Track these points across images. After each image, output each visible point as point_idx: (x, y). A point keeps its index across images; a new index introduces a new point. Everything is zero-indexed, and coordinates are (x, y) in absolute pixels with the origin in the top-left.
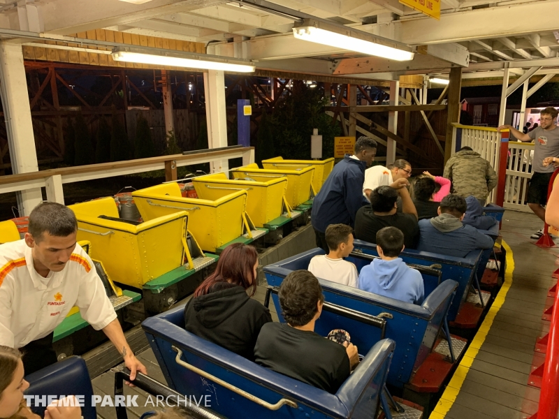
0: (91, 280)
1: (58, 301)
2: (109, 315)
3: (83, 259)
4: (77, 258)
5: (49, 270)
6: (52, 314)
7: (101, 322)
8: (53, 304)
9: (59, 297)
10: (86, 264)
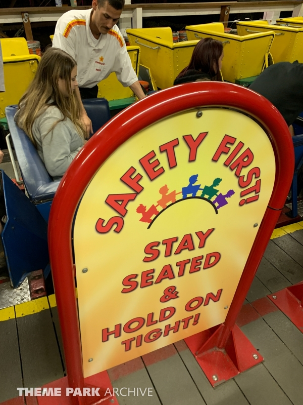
0: (123, 53)
1: (101, 62)
2: (133, 79)
3: (119, 36)
4: (116, 34)
5: (100, 34)
6: (96, 70)
7: (128, 82)
8: (98, 63)
9: (102, 59)
10: (120, 40)
